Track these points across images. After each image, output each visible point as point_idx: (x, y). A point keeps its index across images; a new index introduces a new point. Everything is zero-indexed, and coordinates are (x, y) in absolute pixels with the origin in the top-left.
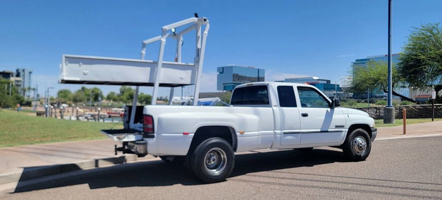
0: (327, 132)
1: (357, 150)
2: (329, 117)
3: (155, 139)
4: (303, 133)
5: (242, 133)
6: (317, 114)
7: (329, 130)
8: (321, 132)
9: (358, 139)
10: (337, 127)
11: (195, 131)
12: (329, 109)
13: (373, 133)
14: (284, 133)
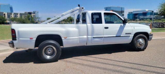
0: (120, 36)
1: (139, 46)
2: (122, 28)
3: (17, 41)
4: (104, 37)
5: (65, 38)
6: (115, 27)
7: (121, 35)
8: (116, 36)
9: (140, 40)
10: (126, 34)
11: (36, 37)
12: (122, 25)
13: (150, 37)
14: (93, 37)
